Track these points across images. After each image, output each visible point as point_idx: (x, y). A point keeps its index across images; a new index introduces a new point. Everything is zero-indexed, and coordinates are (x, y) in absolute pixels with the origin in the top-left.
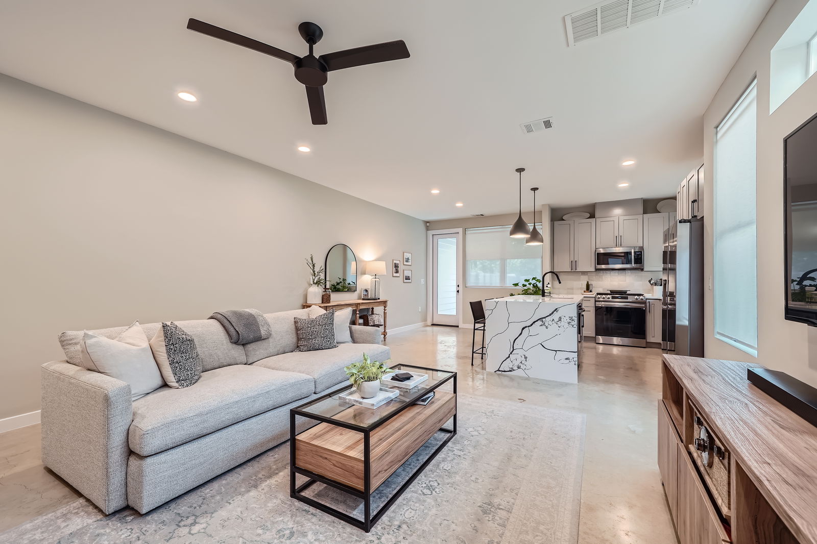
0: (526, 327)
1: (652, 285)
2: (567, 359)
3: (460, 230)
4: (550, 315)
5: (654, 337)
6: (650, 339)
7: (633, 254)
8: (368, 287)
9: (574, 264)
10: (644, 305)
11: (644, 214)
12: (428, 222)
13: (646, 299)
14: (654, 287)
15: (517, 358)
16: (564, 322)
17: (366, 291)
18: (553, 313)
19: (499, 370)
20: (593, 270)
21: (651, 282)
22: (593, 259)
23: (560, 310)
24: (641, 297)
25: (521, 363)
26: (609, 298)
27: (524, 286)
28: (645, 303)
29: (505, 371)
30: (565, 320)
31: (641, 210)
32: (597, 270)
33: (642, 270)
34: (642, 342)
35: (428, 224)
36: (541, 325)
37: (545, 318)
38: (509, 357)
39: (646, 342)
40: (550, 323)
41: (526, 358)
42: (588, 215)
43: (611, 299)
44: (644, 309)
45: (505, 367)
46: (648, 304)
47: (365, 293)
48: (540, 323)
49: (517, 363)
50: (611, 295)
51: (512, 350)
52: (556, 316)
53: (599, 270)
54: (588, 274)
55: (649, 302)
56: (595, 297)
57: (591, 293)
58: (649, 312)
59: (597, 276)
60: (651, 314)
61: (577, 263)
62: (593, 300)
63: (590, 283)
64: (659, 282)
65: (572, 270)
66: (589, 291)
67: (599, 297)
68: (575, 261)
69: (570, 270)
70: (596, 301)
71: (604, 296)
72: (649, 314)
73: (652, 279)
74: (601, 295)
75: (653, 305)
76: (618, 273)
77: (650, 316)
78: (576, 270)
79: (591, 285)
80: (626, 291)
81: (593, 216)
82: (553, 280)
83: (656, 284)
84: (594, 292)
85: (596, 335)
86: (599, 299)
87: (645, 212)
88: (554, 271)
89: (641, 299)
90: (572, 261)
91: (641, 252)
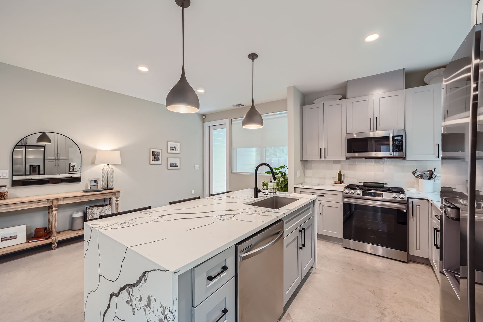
1: (416, 177)
3: (227, 121)
5: (419, 249)
7: (391, 139)
8: (99, 177)
9: (323, 152)
10: (404, 206)
11: (406, 88)
12: (204, 115)
13: (408, 198)
14: (420, 180)
17: (95, 181)
20: (344, 158)
21: (416, 174)
22: (343, 146)
24: (401, 195)
26: (359, 194)
27: (276, 173)
28: (406, 203)
31: (403, 83)
32: (348, 158)
33: (404, 158)
34: (402, 254)
35: (204, 117)
39: (408, 255)
42: (341, 97)
43: (361, 196)
44: (405, 211)
46: (410, 205)
47: (93, 183)
50: (362, 189)
53: (351, 159)
54: (340, 163)
55: (412, 202)
56: (342, 191)
57: (343, 185)
58: (412, 215)
59: (348, 165)
60: (415, 218)
61: (326, 150)
62: (340, 195)
63: (342, 173)
64: (427, 174)
65: (321, 158)
66: (341, 182)
67: (347, 192)
68: (324, 148)
69: (319, 159)
70: (344, 197)
71: (352, 191)
72: (413, 217)
73: (417, 169)
74: (349, 189)
75: (418, 207)
76: (375, 162)
77: (414, 220)
78: (325, 158)
79: (343, 175)
80: (383, 184)
81: (344, 97)
82: (305, 168)
83: (422, 176)
84: (346, 184)
85: (344, 238)
86: (347, 194)
87: (407, 87)
88: (303, 159)
89: (400, 197)
90: (321, 148)
91: (403, 137)
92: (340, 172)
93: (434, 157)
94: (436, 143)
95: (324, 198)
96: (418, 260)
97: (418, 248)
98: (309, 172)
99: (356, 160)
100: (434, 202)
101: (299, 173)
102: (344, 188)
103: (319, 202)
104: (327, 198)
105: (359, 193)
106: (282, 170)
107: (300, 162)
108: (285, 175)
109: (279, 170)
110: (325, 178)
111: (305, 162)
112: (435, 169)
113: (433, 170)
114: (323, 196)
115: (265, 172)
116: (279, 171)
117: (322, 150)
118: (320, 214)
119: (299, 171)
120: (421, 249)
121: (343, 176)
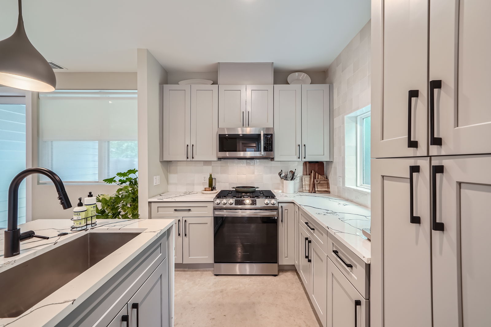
1: (282, 178)
6: (284, 260)
9: (190, 151)
10: (275, 213)
13: (279, 203)
14: (285, 181)
20: (216, 159)
21: (282, 176)
22: (215, 143)
24: (273, 201)
26: (231, 204)
28: (277, 209)
31: (271, 79)
32: (220, 159)
33: (272, 159)
34: (273, 267)
39: (279, 266)
44: (276, 218)
46: (280, 210)
50: (235, 197)
53: (223, 160)
54: (211, 165)
55: (282, 207)
56: (213, 202)
57: (214, 191)
58: (282, 222)
59: (220, 167)
60: (284, 224)
61: (194, 147)
62: (211, 206)
63: (213, 177)
64: (290, 175)
65: (188, 158)
66: (212, 188)
67: (219, 202)
68: (192, 146)
69: (185, 159)
70: (215, 209)
71: (224, 201)
72: (282, 224)
73: (282, 170)
74: (221, 198)
75: (286, 211)
76: (247, 163)
77: (283, 227)
78: (193, 158)
79: (214, 179)
80: (255, 188)
81: (215, 83)
82: (168, 172)
83: (286, 177)
84: (218, 190)
85: (215, 262)
86: (219, 205)
87: (275, 83)
88: (164, 160)
89: (272, 203)
90: (188, 145)
91: (272, 135)
92: (211, 175)
93: (295, 158)
94: (298, 144)
95: (190, 212)
96: (286, 268)
97: (286, 256)
98: (173, 178)
99: (228, 161)
100: (304, 207)
101: (157, 180)
102: (215, 195)
103: (184, 219)
104: (194, 212)
105: (232, 202)
106: (132, 176)
107: (159, 164)
108: (136, 183)
109: (126, 175)
110: (193, 185)
111: (167, 164)
112: (295, 170)
113: (294, 171)
114: (190, 210)
115: (104, 180)
116: (126, 177)
117: (189, 147)
118: (185, 235)
119: (158, 177)
120: (288, 256)
121: (214, 181)
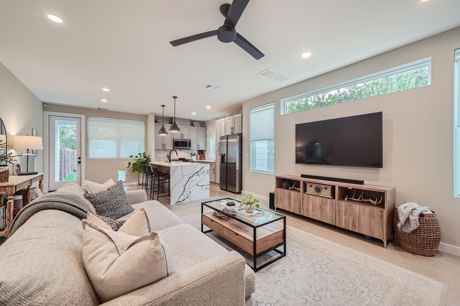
0: (191, 177)
2: (206, 188)
3: (83, 117)
4: (200, 170)
7: (188, 142)
9: (164, 145)
11: (190, 126)
12: (45, 103)
15: (186, 193)
16: (205, 173)
18: (201, 169)
19: (178, 202)
20: (172, 149)
22: (172, 143)
23: (204, 168)
25: (188, 195)
27: (137, 157)
29: (181, 202)
30: (206, 172)
32: (174, 149)
33: (190, 149)
35: (45, 105)
36: (197, 175)
37: (198, 172)
38: (183, 194)
40: (200, 174)
41: (190, 192)
42: (169, 122)
45: (181, 199)
47: (17, 169)
48: (196, 174)
49: (186, 196)
51: (184, 190)
52: (202, 171)
69: (162, 149)
78: (165, 148)
91: (190, 142)
94: (197, 145)
113: (195, 153)
